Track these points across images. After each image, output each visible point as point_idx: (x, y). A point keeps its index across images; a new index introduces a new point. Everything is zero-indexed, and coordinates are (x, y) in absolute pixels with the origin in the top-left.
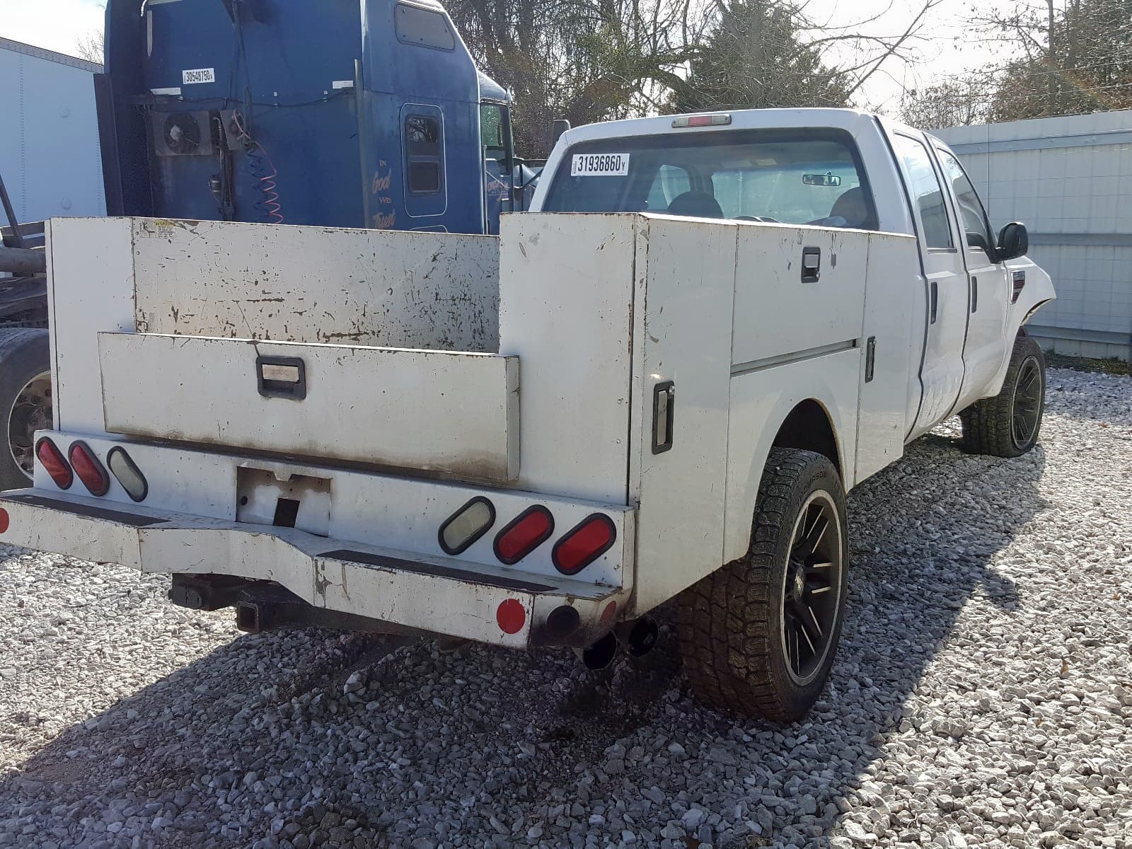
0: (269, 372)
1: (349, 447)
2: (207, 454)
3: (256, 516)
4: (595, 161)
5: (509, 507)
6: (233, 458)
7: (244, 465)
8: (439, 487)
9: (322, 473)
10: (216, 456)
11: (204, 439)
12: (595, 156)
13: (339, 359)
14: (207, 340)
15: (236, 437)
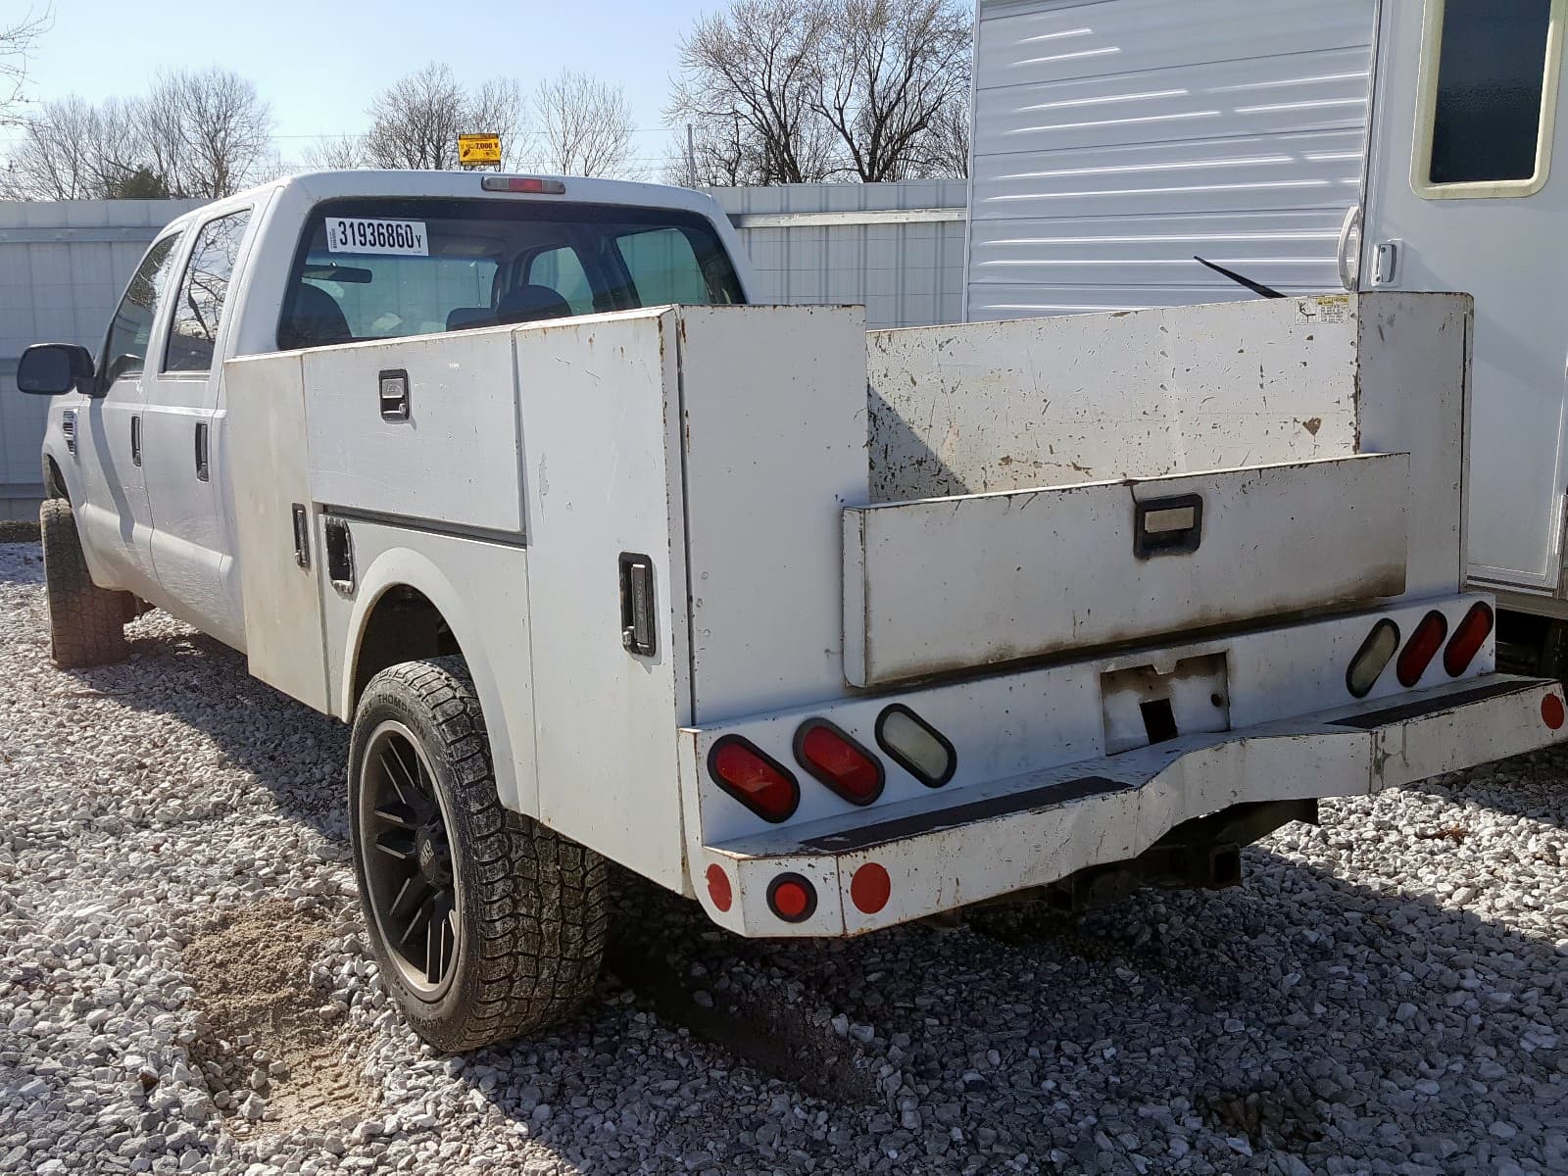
0: (1155, 522)
1: (1246, 602)
2: (1052, 671)
3: (1123, 740)
4: (369, 231)
5: (1409, 621)
6: (1093, 663)
7: (1111, 668)
8: (1343, 621)
9: (1215, 646)
10: (1066, 669)
11: (1049, 647)
12: (366, 222)
13: (1244, 486)
14: (1064, 490)
15: (1097, 631)
